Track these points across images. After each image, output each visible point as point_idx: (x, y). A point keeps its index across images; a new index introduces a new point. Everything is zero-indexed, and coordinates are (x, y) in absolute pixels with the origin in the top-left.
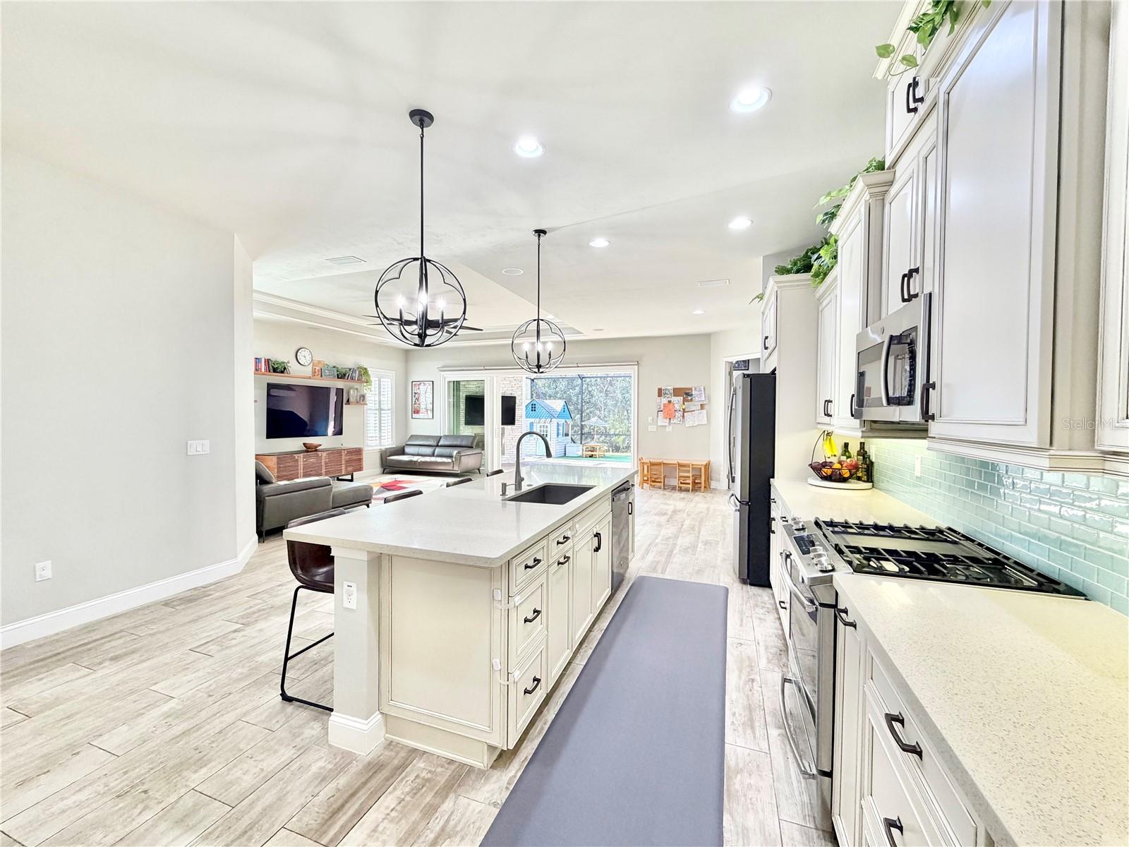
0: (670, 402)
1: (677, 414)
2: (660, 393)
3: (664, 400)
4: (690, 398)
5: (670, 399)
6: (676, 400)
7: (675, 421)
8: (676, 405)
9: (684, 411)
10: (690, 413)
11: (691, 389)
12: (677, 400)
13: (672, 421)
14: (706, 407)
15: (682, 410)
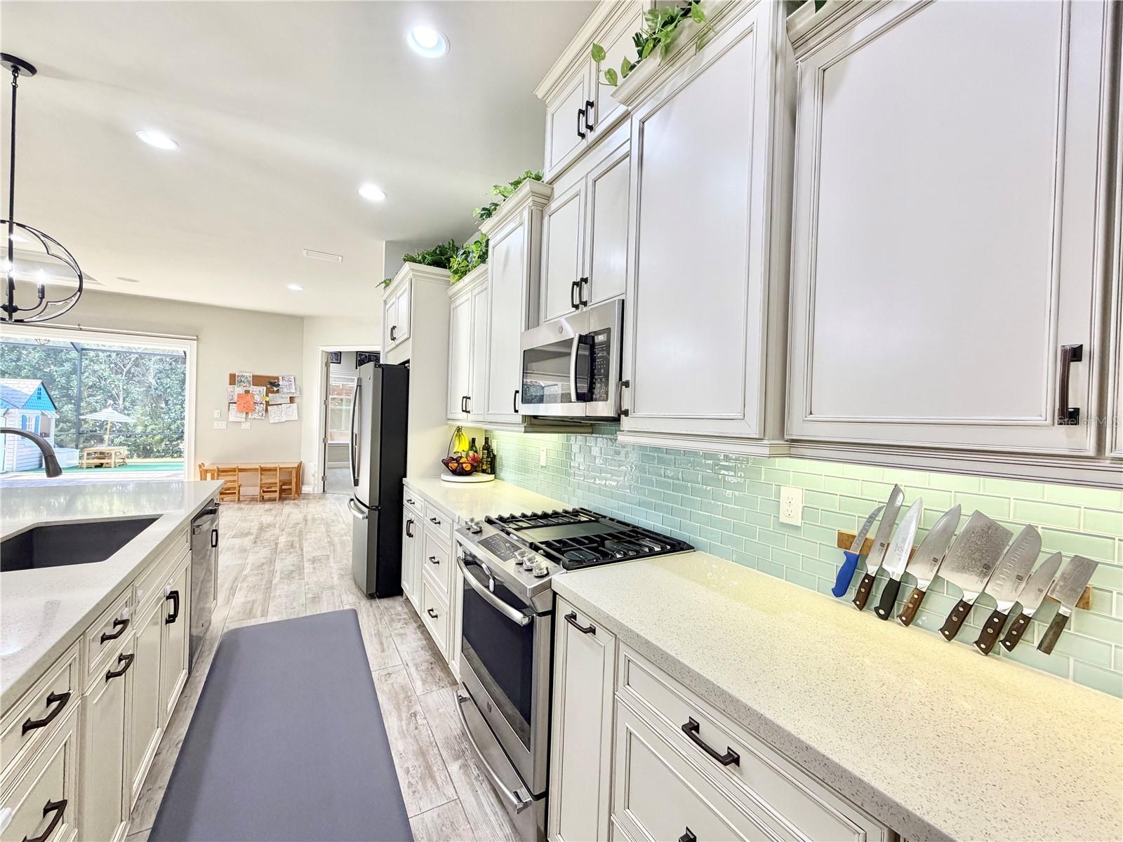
0: (247, 392)
1: (257, 408)
2: (233, 379)
3: (239, 390)
4: (275, 389)
5: (248, 389)
6: (256, 390)
7: (256, 416)
8: (256, 397)
9: (267, 403)
10: (275, 407)
11: (278, 378)
12: (259, 392)
13: (250, 416)
14: (297, 400)
15: (264, 402)
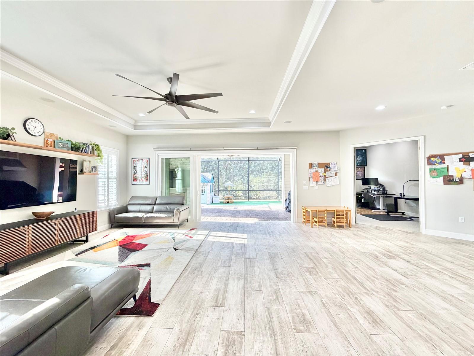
1: (321, 179)
2: (311, 165)
3: (313, 171)
4: (329, 169)
5: (316, 170)
6: (320, 170)
7: (320, 183)
8: (320, 173)
10: (329, 178)
11: (329, 163)
14: (338, 174)
15: (324, 176)
